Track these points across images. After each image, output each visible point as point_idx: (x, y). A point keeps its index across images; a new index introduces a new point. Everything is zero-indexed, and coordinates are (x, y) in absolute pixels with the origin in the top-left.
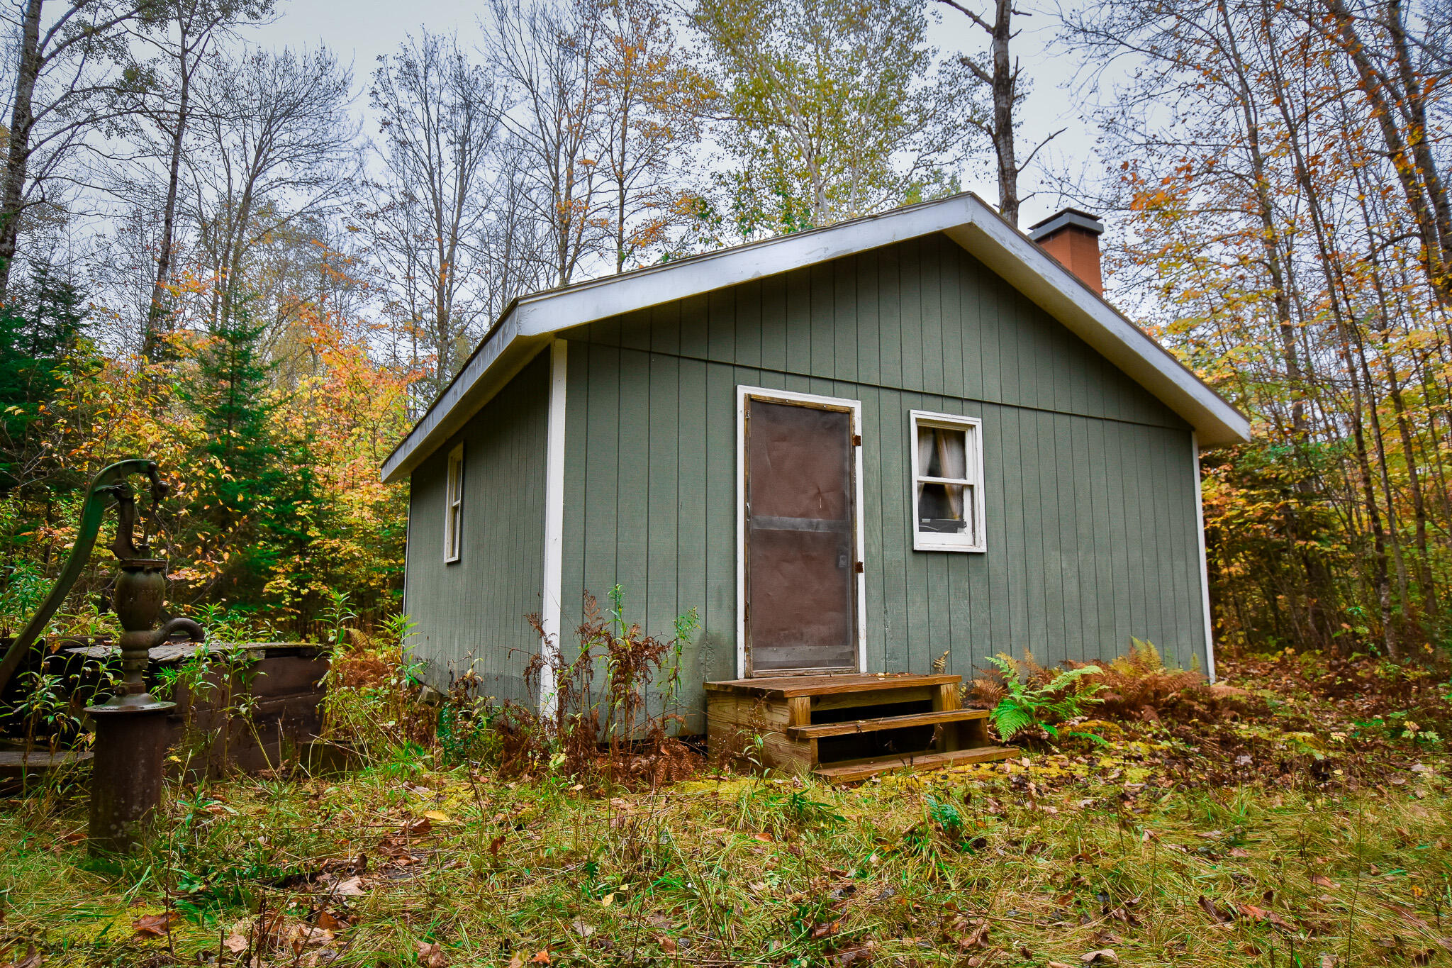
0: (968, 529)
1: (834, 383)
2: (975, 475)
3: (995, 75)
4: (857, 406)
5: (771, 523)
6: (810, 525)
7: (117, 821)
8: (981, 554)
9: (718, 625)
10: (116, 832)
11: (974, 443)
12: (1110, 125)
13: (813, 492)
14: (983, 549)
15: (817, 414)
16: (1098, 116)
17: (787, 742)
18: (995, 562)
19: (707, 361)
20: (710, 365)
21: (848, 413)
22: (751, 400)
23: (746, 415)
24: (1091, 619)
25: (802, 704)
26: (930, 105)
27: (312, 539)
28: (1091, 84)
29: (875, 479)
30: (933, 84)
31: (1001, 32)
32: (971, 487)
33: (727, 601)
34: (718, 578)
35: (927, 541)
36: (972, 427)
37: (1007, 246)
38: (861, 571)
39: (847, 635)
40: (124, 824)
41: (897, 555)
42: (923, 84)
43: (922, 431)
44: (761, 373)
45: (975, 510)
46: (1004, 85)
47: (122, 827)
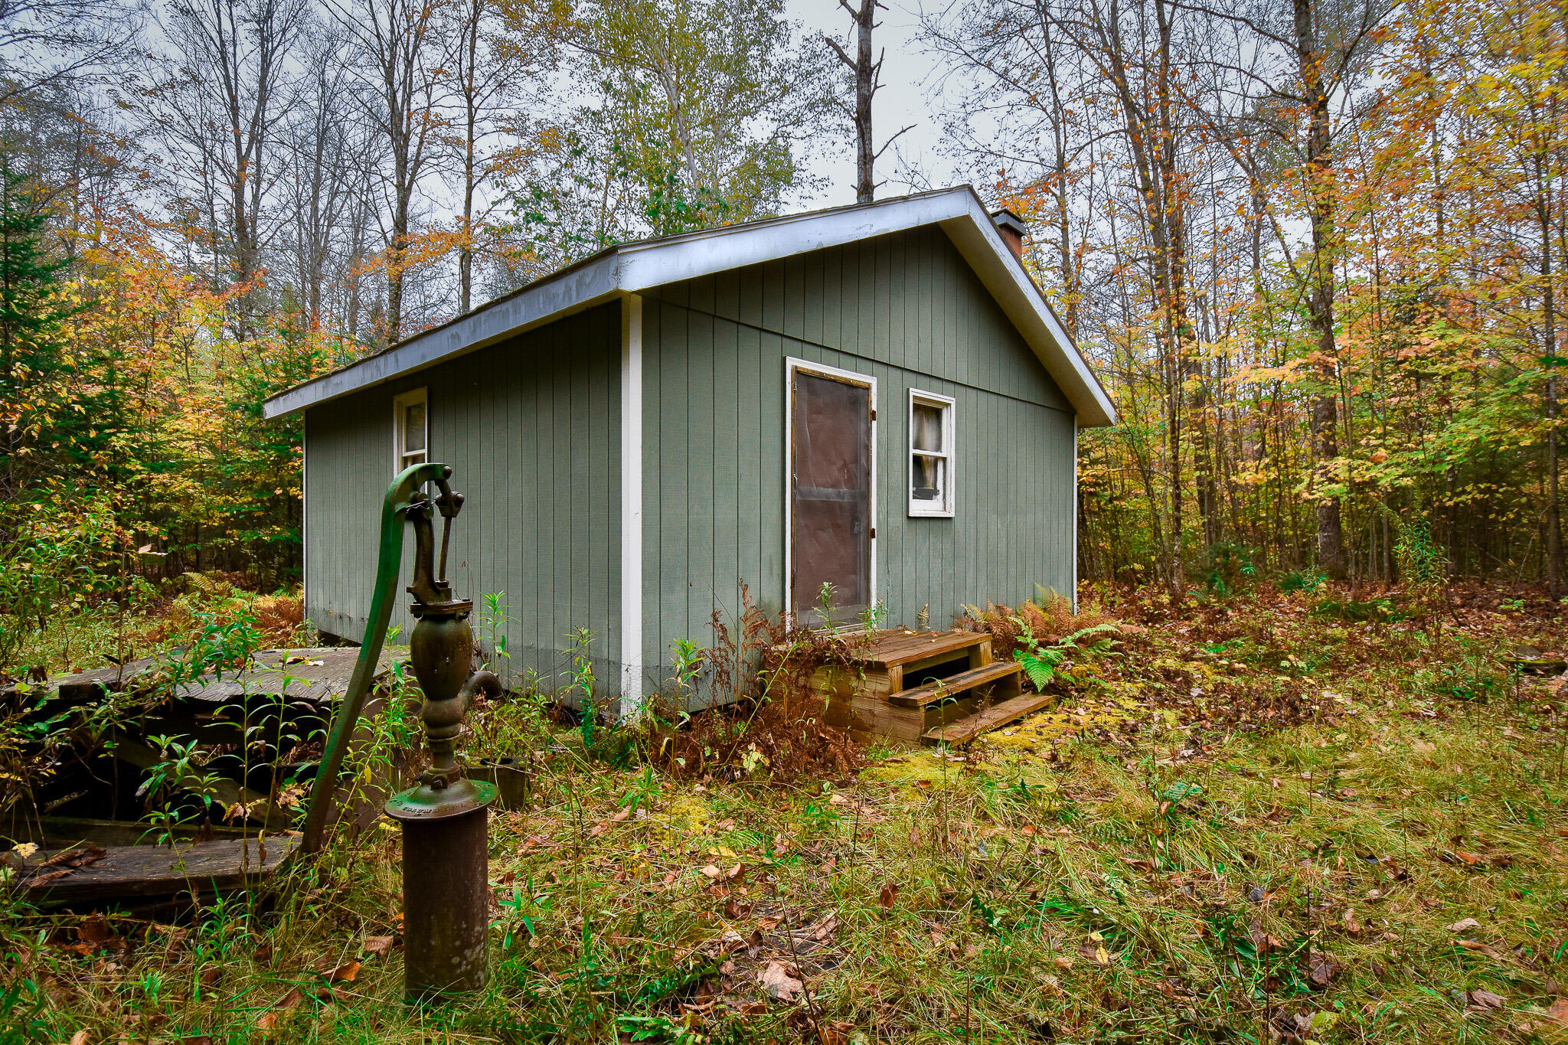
0: (940, 496)
1: (858, 358)
2: (948, 450)
3: (859, 60)
4: (873, 382)
5: (810, 493)
6: (839, 495)
7: (459, 951)
8: (950, 519)
9: (770, 594)
10: (460, 964)
11: (949, 419)
12: (949, 128)
13: (841, 463)
14: (952, 514)
15: (845, 388)
16: (942, 118)
17: (886, 709)
18: (958, 525)
19: (761, 330)
20: (764, 334)
21: (867, 389)
22: (798, 373)
23: (793, 387)
24: (1012, 571)
25: (897, 672)
26: (790, 78)
27: (132, 473)
28: (937, 87)
29: (883, 455)
30: (794, 57)
31: (865, 20)
32: (944, 459)
33: (777, 570)
34: (771, 549)
35: (919, 508)
36: (948, 405)
37: (990, 242)
38: (873, 536)
39: (860, 597)
40: (468, 952)
41: (898, 520)
42: (785, 56)
43: (917, 407)
44: (804, 345)
45: (948, 479)
46: (865, 72)
47: (465, 958)
